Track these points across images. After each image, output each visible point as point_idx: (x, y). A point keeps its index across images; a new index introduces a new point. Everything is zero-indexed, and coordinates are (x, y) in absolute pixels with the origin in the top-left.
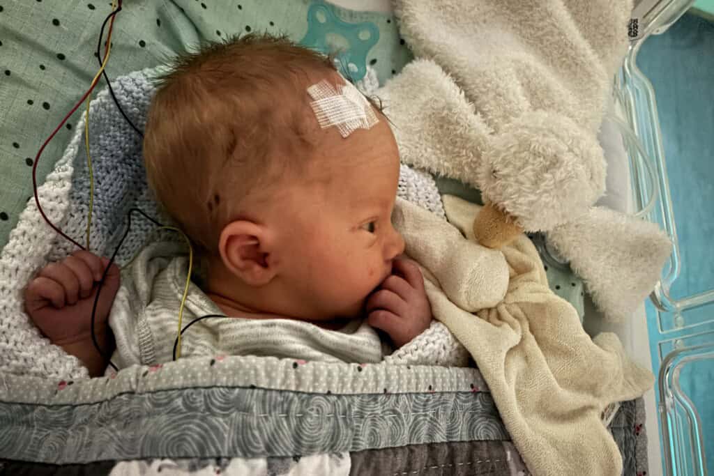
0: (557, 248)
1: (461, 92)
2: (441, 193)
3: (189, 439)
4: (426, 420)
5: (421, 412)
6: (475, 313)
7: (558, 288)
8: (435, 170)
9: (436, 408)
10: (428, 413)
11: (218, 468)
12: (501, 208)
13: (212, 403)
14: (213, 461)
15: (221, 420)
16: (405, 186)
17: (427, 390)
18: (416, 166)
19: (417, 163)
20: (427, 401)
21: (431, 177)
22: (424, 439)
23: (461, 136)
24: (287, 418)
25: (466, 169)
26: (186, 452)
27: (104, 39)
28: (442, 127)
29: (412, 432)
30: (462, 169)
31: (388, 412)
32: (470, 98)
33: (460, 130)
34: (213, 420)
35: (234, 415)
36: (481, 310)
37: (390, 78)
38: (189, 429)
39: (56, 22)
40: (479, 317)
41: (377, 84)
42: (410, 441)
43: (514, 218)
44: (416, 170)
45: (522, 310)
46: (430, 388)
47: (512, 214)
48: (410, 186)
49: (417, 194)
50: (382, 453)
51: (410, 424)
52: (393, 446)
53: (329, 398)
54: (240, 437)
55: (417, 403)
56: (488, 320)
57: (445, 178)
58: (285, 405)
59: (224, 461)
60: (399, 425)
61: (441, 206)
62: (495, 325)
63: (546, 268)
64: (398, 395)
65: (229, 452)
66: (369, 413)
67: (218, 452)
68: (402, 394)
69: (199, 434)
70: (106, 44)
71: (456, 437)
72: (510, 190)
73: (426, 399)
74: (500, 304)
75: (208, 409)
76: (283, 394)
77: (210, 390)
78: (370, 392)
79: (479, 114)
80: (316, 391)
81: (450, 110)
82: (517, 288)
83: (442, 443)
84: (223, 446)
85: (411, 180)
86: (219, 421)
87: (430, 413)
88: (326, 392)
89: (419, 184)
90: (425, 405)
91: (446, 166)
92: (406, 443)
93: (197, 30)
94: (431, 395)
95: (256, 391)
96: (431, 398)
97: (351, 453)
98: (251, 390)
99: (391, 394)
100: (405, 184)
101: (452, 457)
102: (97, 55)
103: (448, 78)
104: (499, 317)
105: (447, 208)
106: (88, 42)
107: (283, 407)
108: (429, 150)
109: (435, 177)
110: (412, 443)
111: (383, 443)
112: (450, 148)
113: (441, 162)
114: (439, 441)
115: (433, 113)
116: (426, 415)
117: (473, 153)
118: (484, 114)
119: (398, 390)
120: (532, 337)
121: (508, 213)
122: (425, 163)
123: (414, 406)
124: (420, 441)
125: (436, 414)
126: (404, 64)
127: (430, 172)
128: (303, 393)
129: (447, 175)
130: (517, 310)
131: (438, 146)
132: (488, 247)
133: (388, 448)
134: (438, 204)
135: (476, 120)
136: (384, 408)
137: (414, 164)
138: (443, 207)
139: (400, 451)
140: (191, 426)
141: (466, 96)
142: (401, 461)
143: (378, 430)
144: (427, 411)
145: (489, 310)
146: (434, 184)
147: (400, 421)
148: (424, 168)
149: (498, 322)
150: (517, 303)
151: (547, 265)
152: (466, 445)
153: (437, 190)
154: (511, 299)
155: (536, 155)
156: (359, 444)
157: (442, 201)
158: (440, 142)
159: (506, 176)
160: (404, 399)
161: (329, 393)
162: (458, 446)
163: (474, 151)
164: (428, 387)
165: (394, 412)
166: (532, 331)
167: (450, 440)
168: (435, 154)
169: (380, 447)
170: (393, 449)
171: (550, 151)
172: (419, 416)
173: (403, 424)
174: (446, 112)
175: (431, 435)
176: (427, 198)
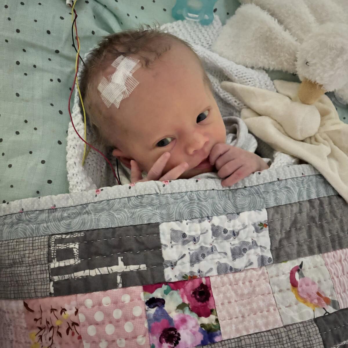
0: (341, 97)
1: (275, 20)
2: (272, 80)
3: (195, 211)
4: (305, 189)
5: (301, 186)
6: (302, 141)
7: (344, 118)
8: (267, 67)
9: (308, 183)
10: (305, 186)
11: (209, 220)
12: (313, 82)
13: (200, 197)
14: (206, 218)
15: (205, 202)
16: (252, 81)
17: (301, 175)
18: (255, 67)
19: (256, 65)
20: (303, 180)
21: (265, 72)
22: (306, 198)
23: (280, 45)
24: (229, 199)
25: (285, 63)
26: (195, 216)
27: (75, 35)
28: (267, 42)
29: (299, 195)
30: (282, 64)
31: (283, 188)
32: (280, 22)
33: (279, 42)
34: (202, 203)
35: (209, 200)
36: (306, 138)
37: (228, 18)
38: (194, 207)
39: (49, 32)
40: (306, 142)
41: (221, 24)
42: (299, 200)
43: (321, 86)
44: (256, 70)
45: (328, 135)
46: (303, 174)
47: (319, 84)
48: (255, 80)
49: (260, 83)
50: (284, 207)
51: (297, 192)
52: (290, 203)
53: (246, 189)
54: (213, 208)
55: (298, 182)
56: (311, 143)
57: (273, 71)
58: (227, 195)
59: (210, 218)
60: (291, 193)
61: (273, 87)
62: (315, 145)
63: (337, 109)
64: (286, 180)
65: (211, 214)
66: (271, 190)
67: (208, 214)
68: (288, 179)
69: (199, 209)
70: (76, 38)
71: (321, 195)
72: (318, 71)
73: (302, 179)
74: (316, 133)
75: (199, 199)
76: (225, 191)
77: (198, 192)
78: (269, 181)
79: (287, 30)
80: (238, 188)
81: (271, 31)
82: (324, 124)
83: (315, 199)
84: (209, 212)
85: (255, 76)
86: (204, 203)
87: (306, 186)
88: (244, 187)
89: (260, 77)
90: (302, 183)
91: (273, 65)
92: (297, 201)
93: (115, 16)
94: (304, 177)
95: (215, 191)
96: (304, 179)
97: (266, 209)
98: (213, 191)
99: (282, 180)
100: (252, 79)
101: (321, 204)
102: (74, 45)
103: (266, 13)
104: (316, 140)
105: (277, 87)
106: (67, 40)
107: (226, 196)
108: (262, 57)
109: (267, 71)
110: (300, 201)
111: (283, 202)
112: (274, 53)
113: (270, 62)
114: (313, 198)
115: (261, 35)
116: (304, 187)
117: (287, 54)
118: (290, 30)
119: (285, 178)
120: (337, 148)
121: (317, 83)
122: (261, 65)
123: (297, 184)
124: (304, 199)
125: (309, 186)
126: (236, 9)
127: (264, 69)
128: (233, 189)
129: (274, 69)
130: (325, 135)
131: (267, 53)
132: (308, 104)
133: (287, 204)
134: (272, 86)
135: (286, 35)
136: (280, 187)
137: (254, 66)
138: (275, 88)
139: (294, 205)
140: (194, 206)
141: (279, 21)
142: (295, 209)
143: (278, 197)
144: (304, 185)
145: (310, 138)
146: (267, 75)
147: (291, 191)
148: (260, 67)
149: (316, 143)
150: (325, 132)
151: (337, 108)
152: (327, 198)
153: (269, 78)
154: (322, 130)
155: (331, 49)
156: (269, 204)
157: (273, 84)
158: (267, 51)
159: (315, 64)
160: (289, 181)
161: (245, 187)
162: (324, 199)
163: (288, 52)
164: (301, 174)
165: (287, 188)
166: (335, 144)
167: (319, 197)
168: (265, 58)
169: (283, 204)
170: (290, 204)
171: (339, 46)
172: (301, 188)
173: (293, 192)
174: (268, 33)
175: (309, 196)
176: (266, 84)
